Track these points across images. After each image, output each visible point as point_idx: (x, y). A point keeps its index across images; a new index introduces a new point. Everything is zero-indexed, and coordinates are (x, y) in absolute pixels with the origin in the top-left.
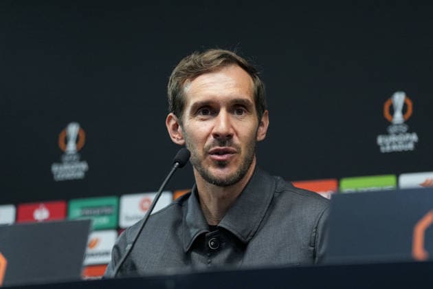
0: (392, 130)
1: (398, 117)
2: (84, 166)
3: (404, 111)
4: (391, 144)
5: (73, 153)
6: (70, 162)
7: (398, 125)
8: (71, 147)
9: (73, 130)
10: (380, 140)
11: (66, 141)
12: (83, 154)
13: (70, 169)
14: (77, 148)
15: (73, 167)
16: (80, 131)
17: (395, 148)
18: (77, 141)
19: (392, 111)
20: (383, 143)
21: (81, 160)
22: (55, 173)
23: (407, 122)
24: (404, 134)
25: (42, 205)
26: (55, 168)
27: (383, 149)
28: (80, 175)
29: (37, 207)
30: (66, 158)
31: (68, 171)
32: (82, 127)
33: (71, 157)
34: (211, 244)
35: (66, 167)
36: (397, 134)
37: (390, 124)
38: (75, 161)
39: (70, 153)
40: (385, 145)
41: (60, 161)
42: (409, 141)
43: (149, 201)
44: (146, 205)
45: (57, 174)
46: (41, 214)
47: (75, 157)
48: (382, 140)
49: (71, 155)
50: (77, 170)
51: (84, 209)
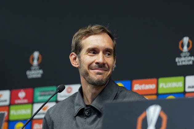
0: (182, 55)
1: (185, 49)
2: (41, 72)
3: (188, 46)
4: (182, 62)
5: (36, 65)
6: (34, 70)
7: (185, 52)
8: (35, 63)
9: (36, 54)
10: (177, 60)
11: (33, 60)
12: (41, 66)
13: (35, 73)
14: (38, 63)
15: (36, 72)
16: (39, 55)
17: (184, 63)
18: (38, 60)
19: (183, 46)
20: (178, 61)
21: (40, 69)
22: (28, 75)
23: (189, 51)
24: (188, 57)
25: (22, 90)
26: (28, 73)
27: (178, 64)
28: (39, 76)
29: (20, 91)
30: (33, 68)
31: (34, 74)
32: (40, 53)
33: (35, 67)
34: (86, 113)
35: (33, 72)
36: (185, 57)
37: (181, 52)
38: (37, 69)
39: (35, 65)
40: (179, 62)
41: (30, 70)
42: (190, 60)
43: (71, 88)
44: (69, 90)
45: (29, 75)
46: (22, 94)
47: (37, 68)
48: (178, 60)
49: (35, 66)
50: (38, 74)
51: (41, 92)
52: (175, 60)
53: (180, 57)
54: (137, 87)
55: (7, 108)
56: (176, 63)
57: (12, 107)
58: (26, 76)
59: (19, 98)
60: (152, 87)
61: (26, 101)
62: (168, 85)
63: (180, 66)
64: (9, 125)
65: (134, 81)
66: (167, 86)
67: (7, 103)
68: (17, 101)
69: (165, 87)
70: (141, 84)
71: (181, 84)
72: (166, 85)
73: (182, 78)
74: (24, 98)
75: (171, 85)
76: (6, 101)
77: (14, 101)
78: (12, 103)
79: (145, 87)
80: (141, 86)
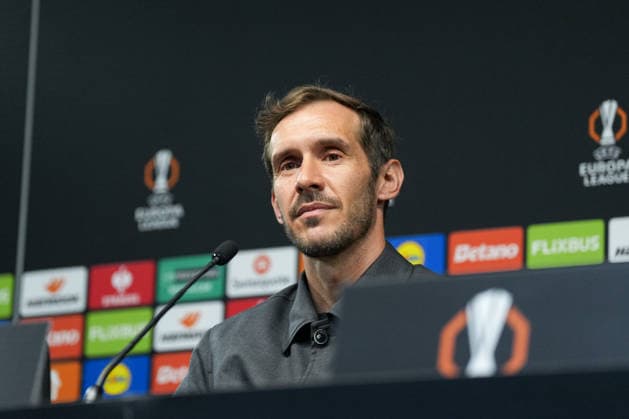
0: (599, 154)
1: (608, 136)
2: (178, 211)
3: (616, 127)
4: (598, 176)
5: (163, 192)
6: (159, 205)
7: (608, 147)
8: (161, 184)
9: (163, 159)
10: (582, 169)
11: (154, 177)
12: (177, 194)
13: (160, 215)
14: (169, 184)
15: (163, 212)
16: (172, 161)
17: (603, 180)
18: (169, 175)
19: (599, 129)
20: (587, 173)
21: (174, 203)
22: (139, 221)
23: (618, 144)
24: (616, 160)
25: (122, 266)
26: (140, 214)
27: (586, 182)
28: (173, 223)
29: (117, 269)
30: (154, 200)
31: (156, 218)
32: (176, 155)
33: (160, 198)
34: (316, 337)
35: (154, 212)
36: (606, 160)
37: (597, 146)
38: (166, 205)
39: (160, 192)
40: (589, 177)
41: (146, 205)
42: (623, 170)
43: (266, 259)
44: (262, 265)
45: (142, 222)
46: (122, 279)
47: (167, 199)
48: (586, 169)
49: (160, 194)
50: (169, 217)
51: (178, 271)
52: (577, 170)
53: (592, 160)
54: (462, 253)
55: (78, 320)
56: (582, 179)
57: (93, 318)
58: (135, 224)
59: (113, 291)
60: (510, 251)
61: (134, 299)
62: (557, 246)
63: (592, 189)
64: (83, 371)
65: (455, 237)
66: (554, 249)
67: (79, 306)
68: (108, 301)
69: (546, 251)
70: (474, 244)
71: (594, 244)
72: (549, 246)
73: (598, 225)
74: (130, 290)
75: (567, 246)
76: (74, 299)
77: (99, 300)
78: (93, 306)
79: (486, 252)
80: (475, 251)
